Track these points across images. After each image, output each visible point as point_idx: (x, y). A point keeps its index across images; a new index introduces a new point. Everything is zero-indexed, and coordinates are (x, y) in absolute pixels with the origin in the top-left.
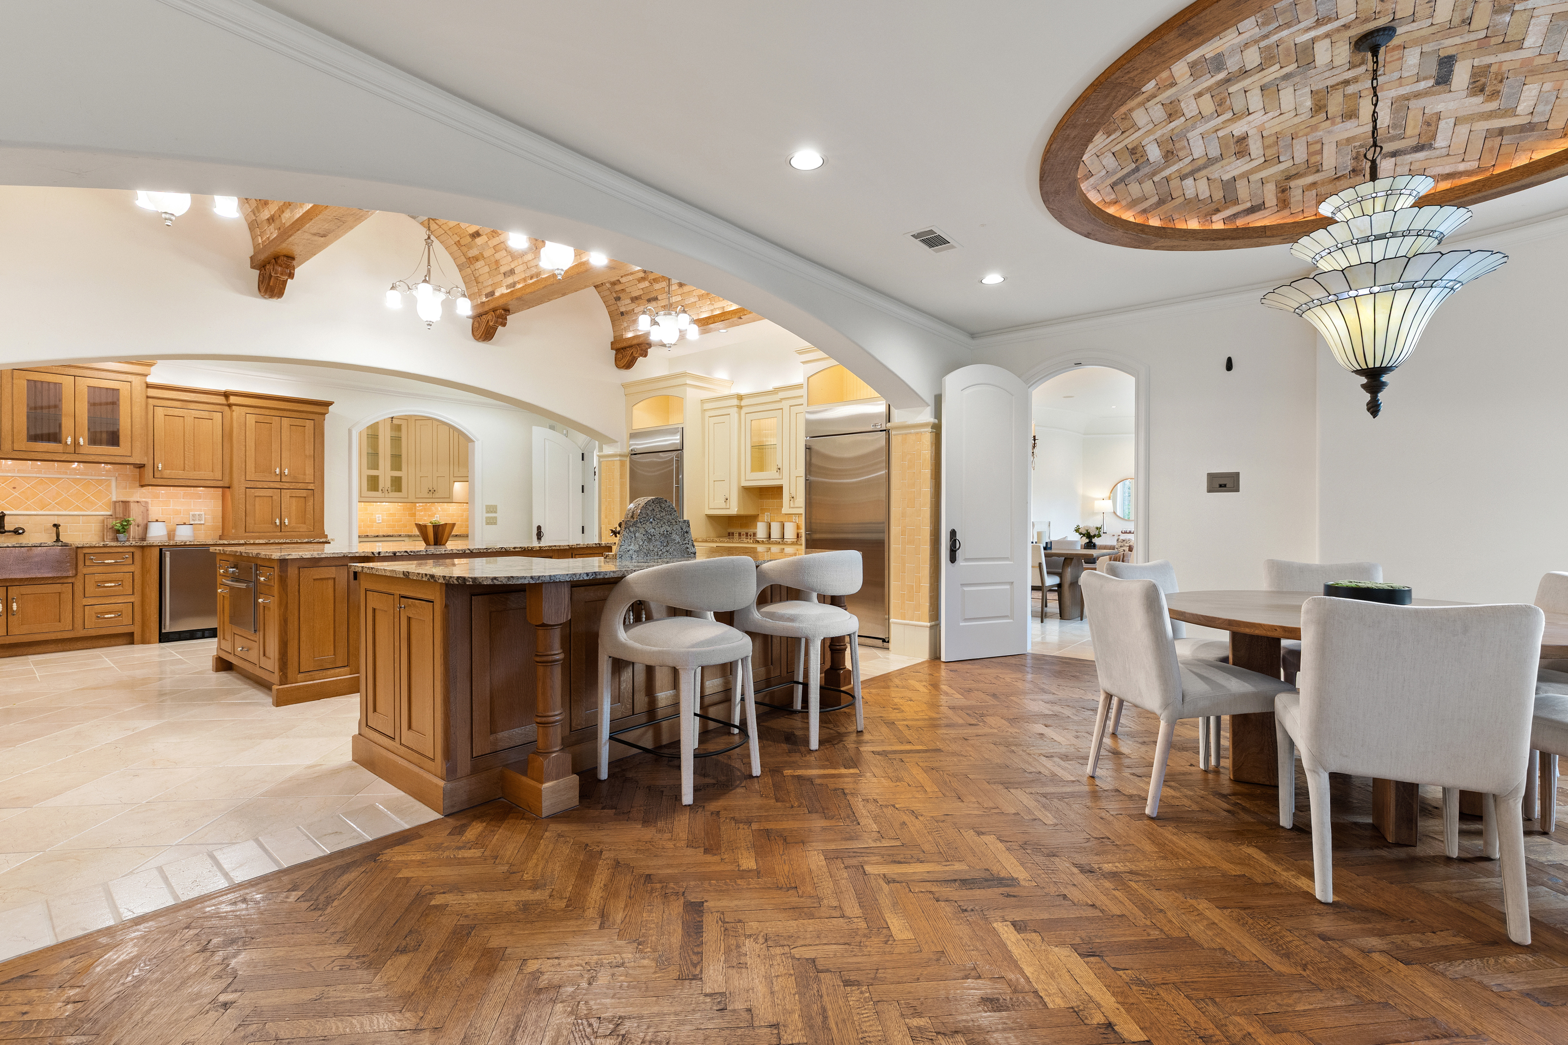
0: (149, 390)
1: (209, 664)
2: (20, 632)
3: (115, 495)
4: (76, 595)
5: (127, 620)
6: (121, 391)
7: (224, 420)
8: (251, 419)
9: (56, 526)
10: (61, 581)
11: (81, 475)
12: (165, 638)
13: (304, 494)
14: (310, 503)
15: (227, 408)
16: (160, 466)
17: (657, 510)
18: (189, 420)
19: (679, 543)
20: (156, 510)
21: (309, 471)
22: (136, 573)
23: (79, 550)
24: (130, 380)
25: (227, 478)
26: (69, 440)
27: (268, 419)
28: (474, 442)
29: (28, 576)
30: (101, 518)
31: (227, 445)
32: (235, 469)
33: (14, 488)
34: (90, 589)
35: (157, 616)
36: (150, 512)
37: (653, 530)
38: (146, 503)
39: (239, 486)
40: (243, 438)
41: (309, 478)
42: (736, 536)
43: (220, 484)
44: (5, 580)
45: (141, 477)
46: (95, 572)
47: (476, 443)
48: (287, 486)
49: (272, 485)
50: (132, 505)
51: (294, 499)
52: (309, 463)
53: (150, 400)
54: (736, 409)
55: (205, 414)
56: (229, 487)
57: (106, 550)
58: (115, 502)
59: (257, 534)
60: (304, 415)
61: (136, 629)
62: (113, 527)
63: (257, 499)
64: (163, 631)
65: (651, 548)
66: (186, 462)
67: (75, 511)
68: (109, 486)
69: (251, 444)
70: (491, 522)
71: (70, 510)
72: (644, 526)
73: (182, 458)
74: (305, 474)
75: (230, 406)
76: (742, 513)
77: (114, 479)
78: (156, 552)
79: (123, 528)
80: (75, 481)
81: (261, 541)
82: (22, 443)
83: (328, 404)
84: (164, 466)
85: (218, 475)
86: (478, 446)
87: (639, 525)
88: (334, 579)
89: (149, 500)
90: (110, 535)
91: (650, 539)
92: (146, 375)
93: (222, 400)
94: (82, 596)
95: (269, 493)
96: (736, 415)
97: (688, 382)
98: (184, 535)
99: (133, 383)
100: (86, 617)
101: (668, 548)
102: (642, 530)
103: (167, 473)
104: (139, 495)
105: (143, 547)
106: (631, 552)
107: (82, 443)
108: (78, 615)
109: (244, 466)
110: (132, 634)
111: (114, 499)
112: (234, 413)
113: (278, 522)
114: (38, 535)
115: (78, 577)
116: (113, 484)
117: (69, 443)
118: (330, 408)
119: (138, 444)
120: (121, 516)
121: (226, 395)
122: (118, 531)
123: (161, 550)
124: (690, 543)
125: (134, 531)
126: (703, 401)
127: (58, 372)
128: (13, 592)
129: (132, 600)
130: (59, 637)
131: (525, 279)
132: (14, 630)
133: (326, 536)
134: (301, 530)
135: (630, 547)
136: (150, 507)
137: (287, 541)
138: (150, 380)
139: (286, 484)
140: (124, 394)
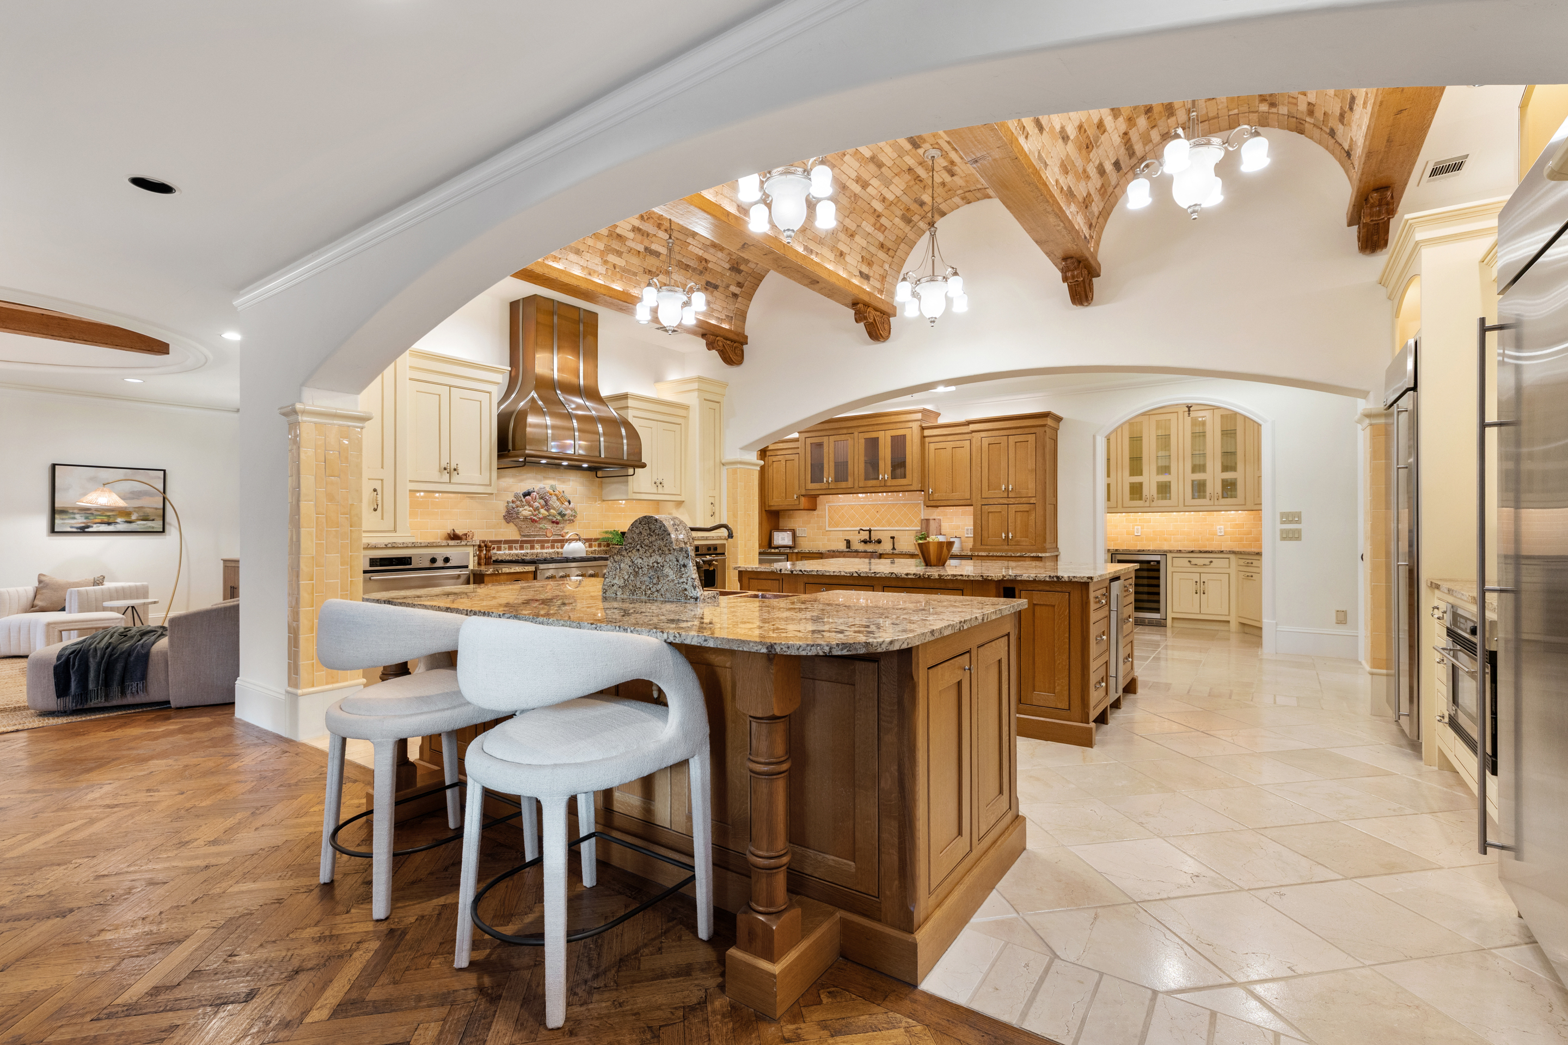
3: (924, 515)
6: (907, 435)
8: (986, 442)
9: (893, 538)
11: (906, 501)
13: (1026, 507)
14: (1031, 516)
17: (645, 533)
18: (949, 450)
19: (673, 581)
20: (942, 523)
21: (1031, 485)
24: (912, 426)
27: (997, 440)
28: (1260, 425)
30: (916, 532)
32: (974, 489)
36: (942, 528)
37: (640, 561)
39: (977, 504)
41: (1031, 493)
43: (969, 502)
48: (1012, 501)
49: (1001, 501)
50: (931, 522)
51: (1018, 513)
53: (923, 439)
55: (959, 444)
58: (922, 520)
59: (989, 547)
60: (1027, 430)
63: (990, 514)
65: (638, 584)
66: (953, 487)
67: (902, 527)
71: (900, 527)
72: (630, 554)
74: (1027, 489)
77: (916, 503)
81: (984, 554)
82: (863, 482)
85: (968, 494)
86: (1267, 430)
87: (624, 553)
89: (936, 518)
91: (637, 573)
92: (919, 420)
95: (998, 508)
99: (914, 428)
101: (659, 587)
102: (627, 560)
104: (935, 514)
106: (615, 588)
107: (888, 478)
109: (980, 485)
111: (922, 518)
112: (975, 440)
113: (1006, 534)
116: (921, 507)
117: (883, 476)
118: (1063, 418)
124: (690, 583)
133: (1059, 550)
134: (1024, 544)
135: (615, 581)
136: (939, 522)
137: (1004, 554)
139: (1012, 500)
140: (908, 438)
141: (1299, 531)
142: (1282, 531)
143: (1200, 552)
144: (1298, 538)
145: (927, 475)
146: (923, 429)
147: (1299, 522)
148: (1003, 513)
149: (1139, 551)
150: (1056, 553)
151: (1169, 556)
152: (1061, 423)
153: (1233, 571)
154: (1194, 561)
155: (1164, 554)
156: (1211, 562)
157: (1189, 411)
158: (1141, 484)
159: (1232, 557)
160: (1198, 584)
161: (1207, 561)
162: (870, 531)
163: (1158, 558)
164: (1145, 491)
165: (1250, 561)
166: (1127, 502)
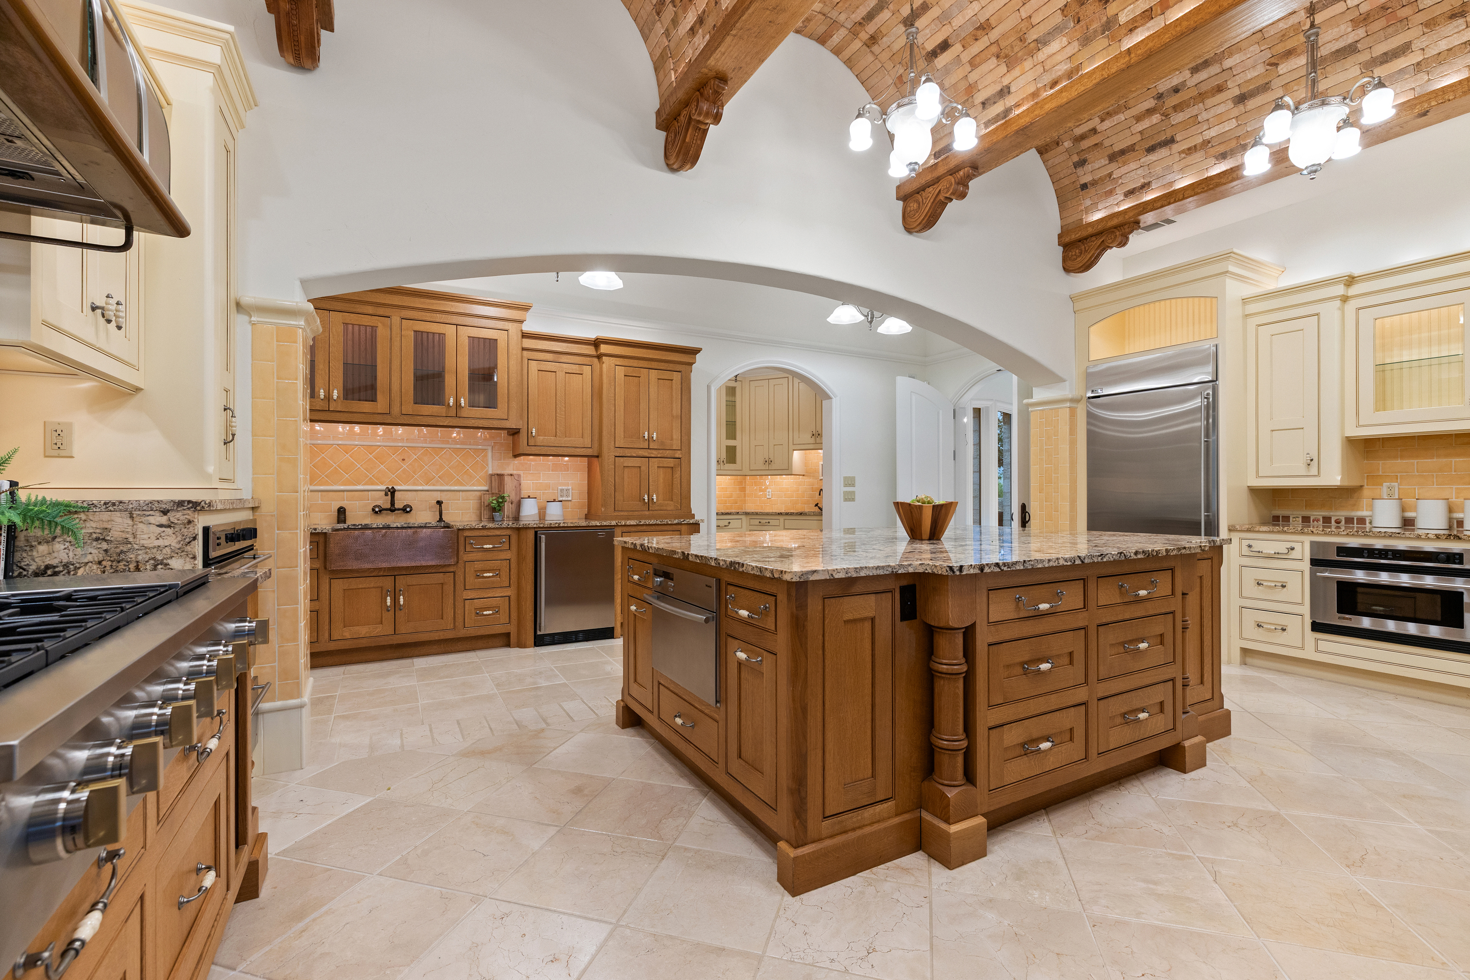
0: (525, 340)
1: (610, 713)
2: (408, 631)
3: (492, 467)
4: (457, 587)
5: (504, 618)
6: (498, 341)
7: (594, 375)
8: (620, 371)
9: (439, 503)
10: (444, 570)
11: (461, 444)
12: (540, 641)
13: (671, 463)
14: (677, 475)
15: (596, 360)
16: (534, 431)
18: (560, 376)
20: (528, 484)
21: (676, 435)
22: (512, 560)
23: (460, 532)
24: (506, 328)
25: (596, 445)
26: (452, 401)
27: (635, 372)
28: (831, 398)
29: (414, 564)
30: (478, 494)
31: (596, 405)
32: (605, 433)
33: (403, 460)
34: (471, 580)
35: (532, 614)
36: (523, 487)
38: (519, 476)
39: (609, 454)
40: (613, 395)
41: (676, 444)
42: (1297, 523)
43: (589, 452)
44: (394, 569)
45: (515, 445)
46: (474, 559)
47: (834, 400)
49: (641, 453)
50: (507, 479)
51: (661, 469)
52: (676, 424)
53: (525, 353)
54: (1338, 303)
55: (575, 368)
56: (597, 457)
57: (485, 533)
58: (492, 475)
59: (626, 513)
60: (671, 367)
61: (512, 629)
62: (489, 504)
63: (626, 470)
64: (539, 633)
66: (558, 426)
67: (456, 485)
68: (486, 456)
69: (620, 403)
70: (849, 497)
71: (451, 485)
73: (554, 421)
74: (672, 440)
75: (599, 357)
76: (1346, 483)
77: (490, 448)
78: (531, 535)
79: (499, 506)
80: (456, 451)
82: (409, 407)
83: (695, 351)
84: (537, 431)
85: (587, 442)
86: (835, 402)
88: (873, 620)
89: (521, 473)
90: (486, 514)
92: (521, 322)
93: (590, 350)
94: (463, 589)
95: (637, 462)
96: (1337, 314)
97: (1232, 268)
98: (555, 514)
99: (510, 331)
100: (466, 613)
103: (541, 439)
104: (512, 467)
105: (518, 529)
107: (463, 405)
108: (459, 612)
109: (613, 430)
110: (508, 635)
111: (490, 472)
112: (604, 365)
113: (646, 497)
114: (423, 516)
115: (459, 565)
116: (490, 454)
117: (451, 404)
118: (697, 356)
119: (514, 405)
120: (497, 492)
121: (596, 343)
122: (494, 510)
123: (536, 533)
125: (508, 509)
126: (1245, 301)
127: (442, 321)
128: (402, 581)
129: (508, 594)
130: (442, 638)
131: (1035, 95)
132: (402, 629)
133: (693, 516)
134: (669, 508)
136: (523, 482)
138: (527, 327)
139: (654, 452)
140: (501, 345)
141: (854, 492)
144: (853, 500)
147: (853, 485)
165: (767, 521)
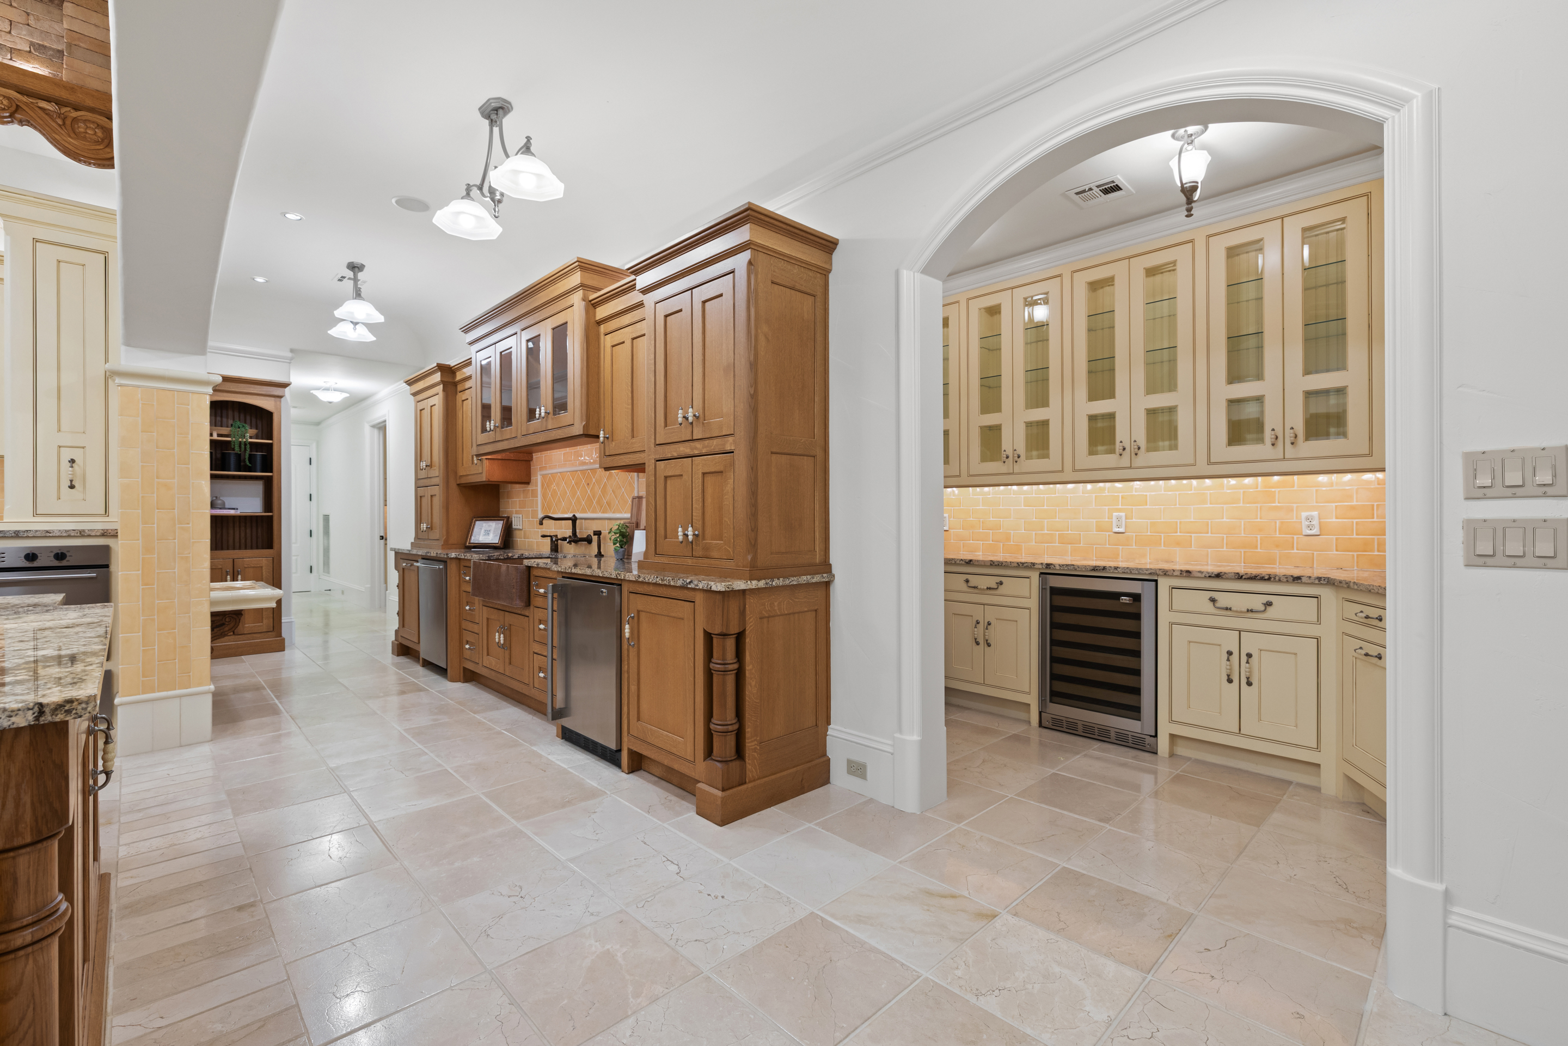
142: (1473, 529)
143: (1239, 577)
145: (602, 405)
146: (593, 305)
148: (685, 477)
149: (1095, 569)
150: (825, 577)
151: (1164, 584)
152: (836, 256)
153: (1330, 630)
154: (1223, 599)
155: (1152, 579)
156: (1269, 604)
157: (1190, 201)
158: (1111, 416)
159: (1326, 593)
160: (1235, 657)
161: (1256, 602)
162: (574, 520)
163: (1134, 588)
164: (1121, 434)
166: (1085, 460)
